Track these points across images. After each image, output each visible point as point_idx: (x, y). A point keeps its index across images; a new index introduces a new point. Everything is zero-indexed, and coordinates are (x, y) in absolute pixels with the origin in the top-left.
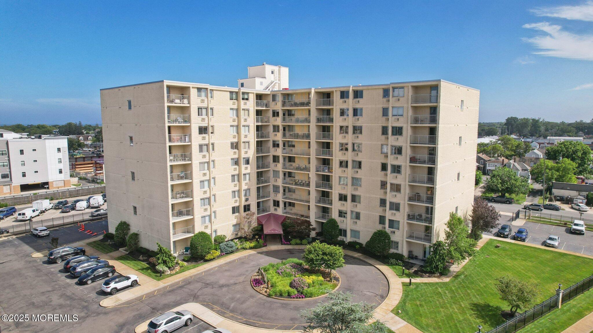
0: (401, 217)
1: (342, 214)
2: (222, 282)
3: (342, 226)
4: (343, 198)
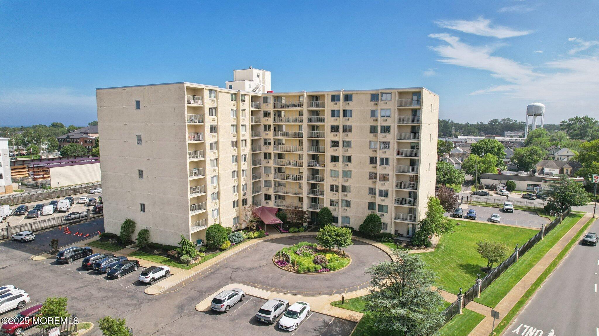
0: (389, 202)
1: (332, 203)
2: (248, 265)
3: (334, 214)
4: (334, 188)
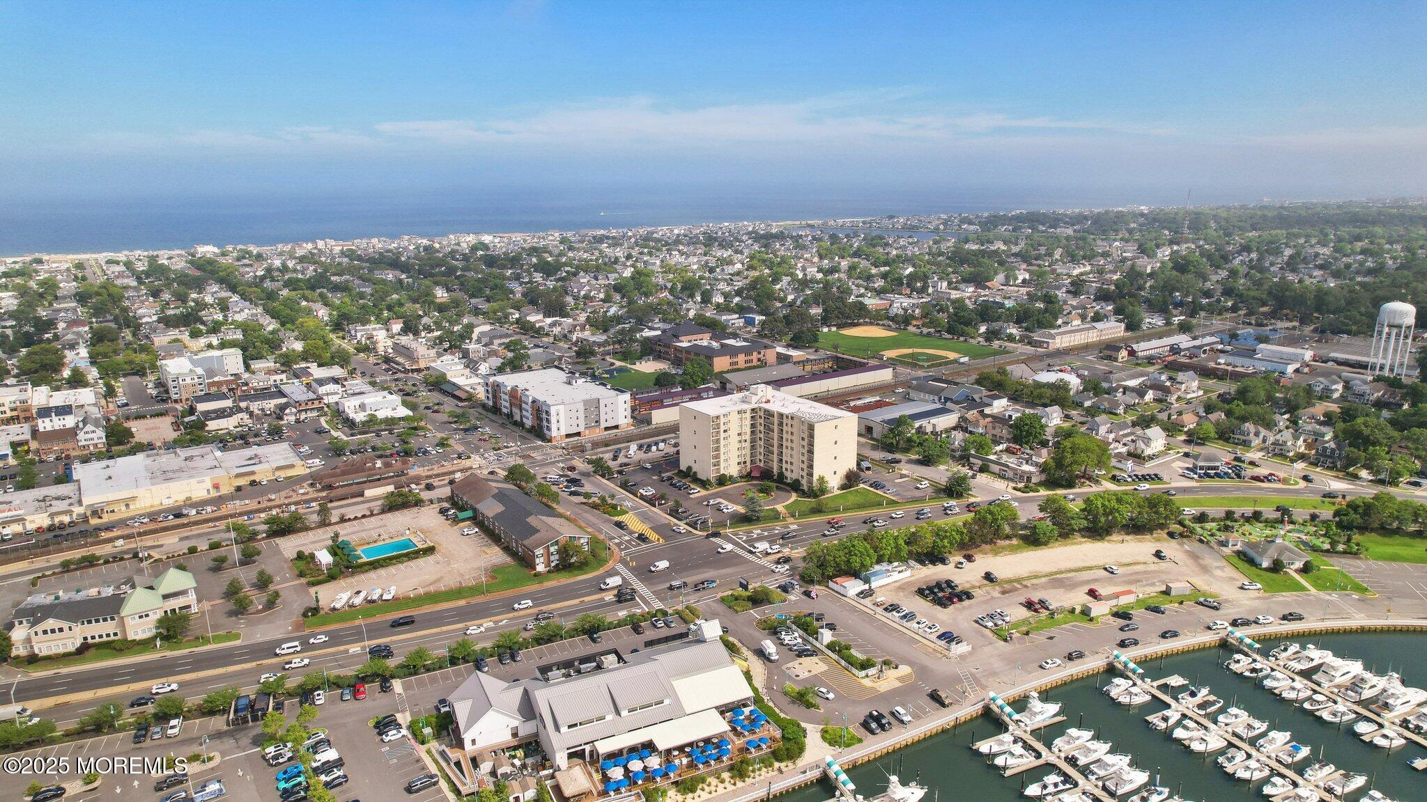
1: (785, 470)
3: (785, 475)
4: (786, 462)
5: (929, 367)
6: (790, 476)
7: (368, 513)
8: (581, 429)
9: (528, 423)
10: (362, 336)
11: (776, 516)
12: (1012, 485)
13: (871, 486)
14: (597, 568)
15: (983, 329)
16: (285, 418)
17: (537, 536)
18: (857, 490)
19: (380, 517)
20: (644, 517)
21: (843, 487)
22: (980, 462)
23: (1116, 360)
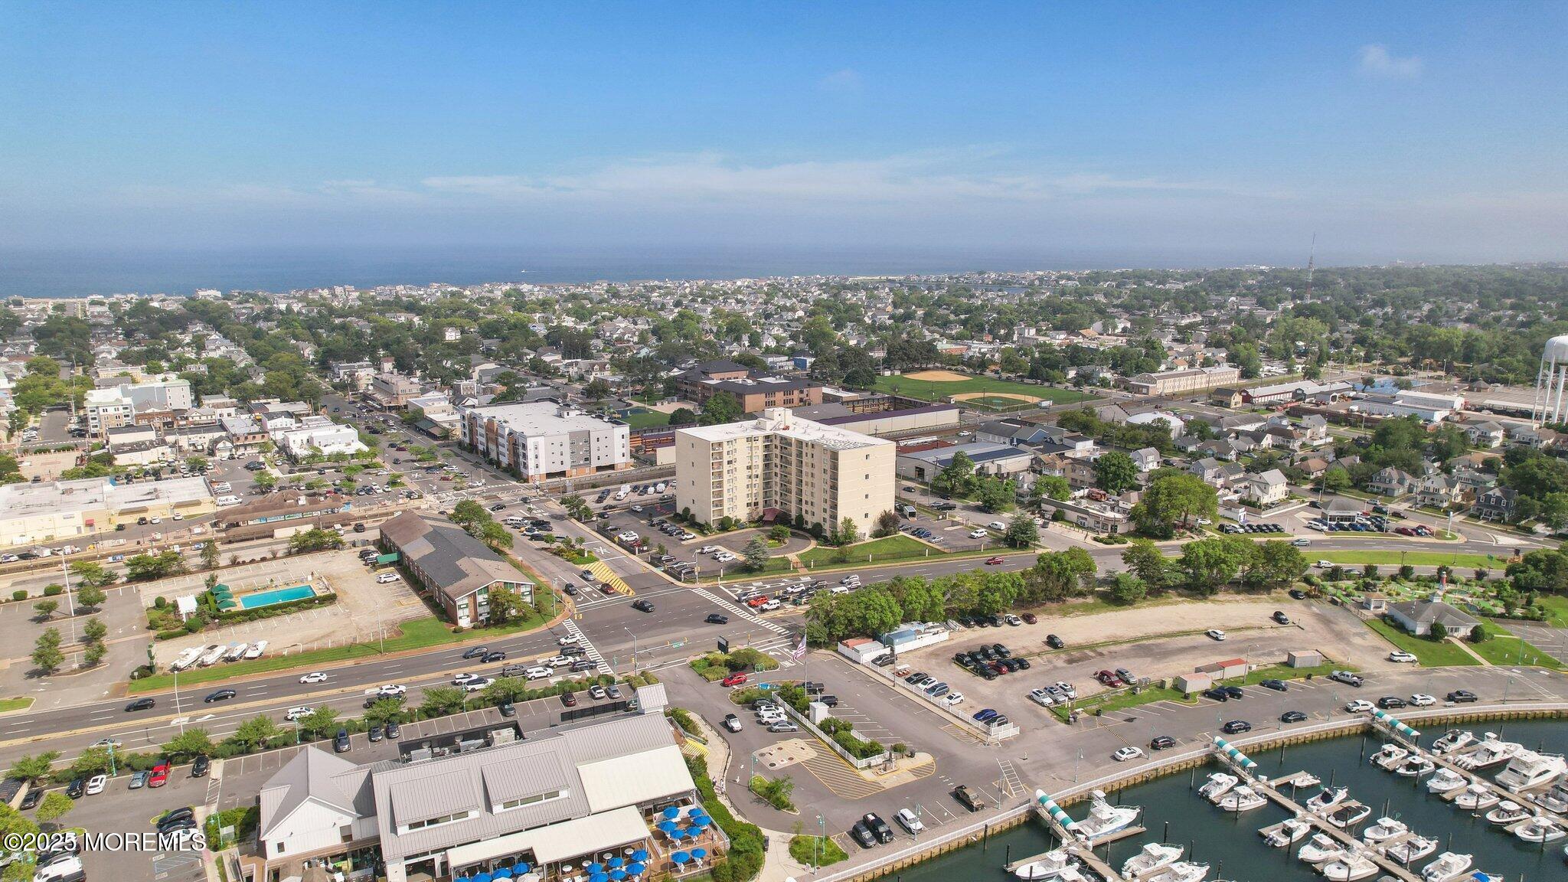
1: (807, 512)
3: (805, 519)
4: (807, 503)
5: (1003, 411)
6: (810, 520)
7: (269, 556)
8: (566, 467)
9: (505, 461)
10: (345, 373)
11: (785, 566)
12: (1092, 535)
13: (913, 534)
14: (539, 625)
15: (1072, 374)
16: (218, 454)
17: (464, 581)
18: (894, 539)
19: (284, 560)
20: (617, 566)
21: (877, 534)
22: (1053, 509)
23: (1228, 405)
